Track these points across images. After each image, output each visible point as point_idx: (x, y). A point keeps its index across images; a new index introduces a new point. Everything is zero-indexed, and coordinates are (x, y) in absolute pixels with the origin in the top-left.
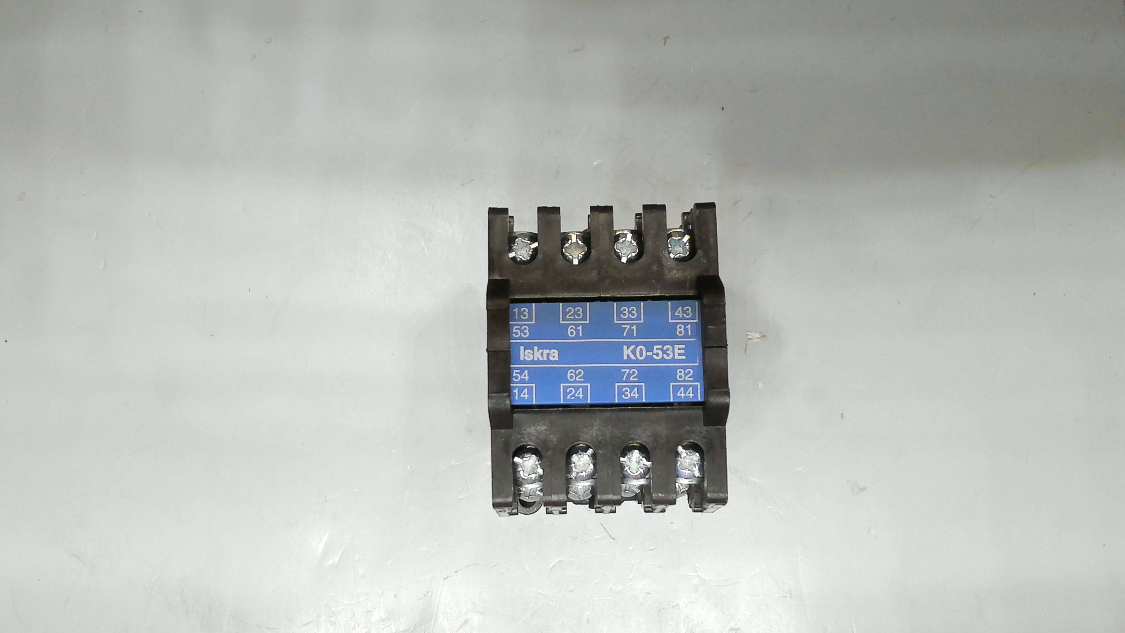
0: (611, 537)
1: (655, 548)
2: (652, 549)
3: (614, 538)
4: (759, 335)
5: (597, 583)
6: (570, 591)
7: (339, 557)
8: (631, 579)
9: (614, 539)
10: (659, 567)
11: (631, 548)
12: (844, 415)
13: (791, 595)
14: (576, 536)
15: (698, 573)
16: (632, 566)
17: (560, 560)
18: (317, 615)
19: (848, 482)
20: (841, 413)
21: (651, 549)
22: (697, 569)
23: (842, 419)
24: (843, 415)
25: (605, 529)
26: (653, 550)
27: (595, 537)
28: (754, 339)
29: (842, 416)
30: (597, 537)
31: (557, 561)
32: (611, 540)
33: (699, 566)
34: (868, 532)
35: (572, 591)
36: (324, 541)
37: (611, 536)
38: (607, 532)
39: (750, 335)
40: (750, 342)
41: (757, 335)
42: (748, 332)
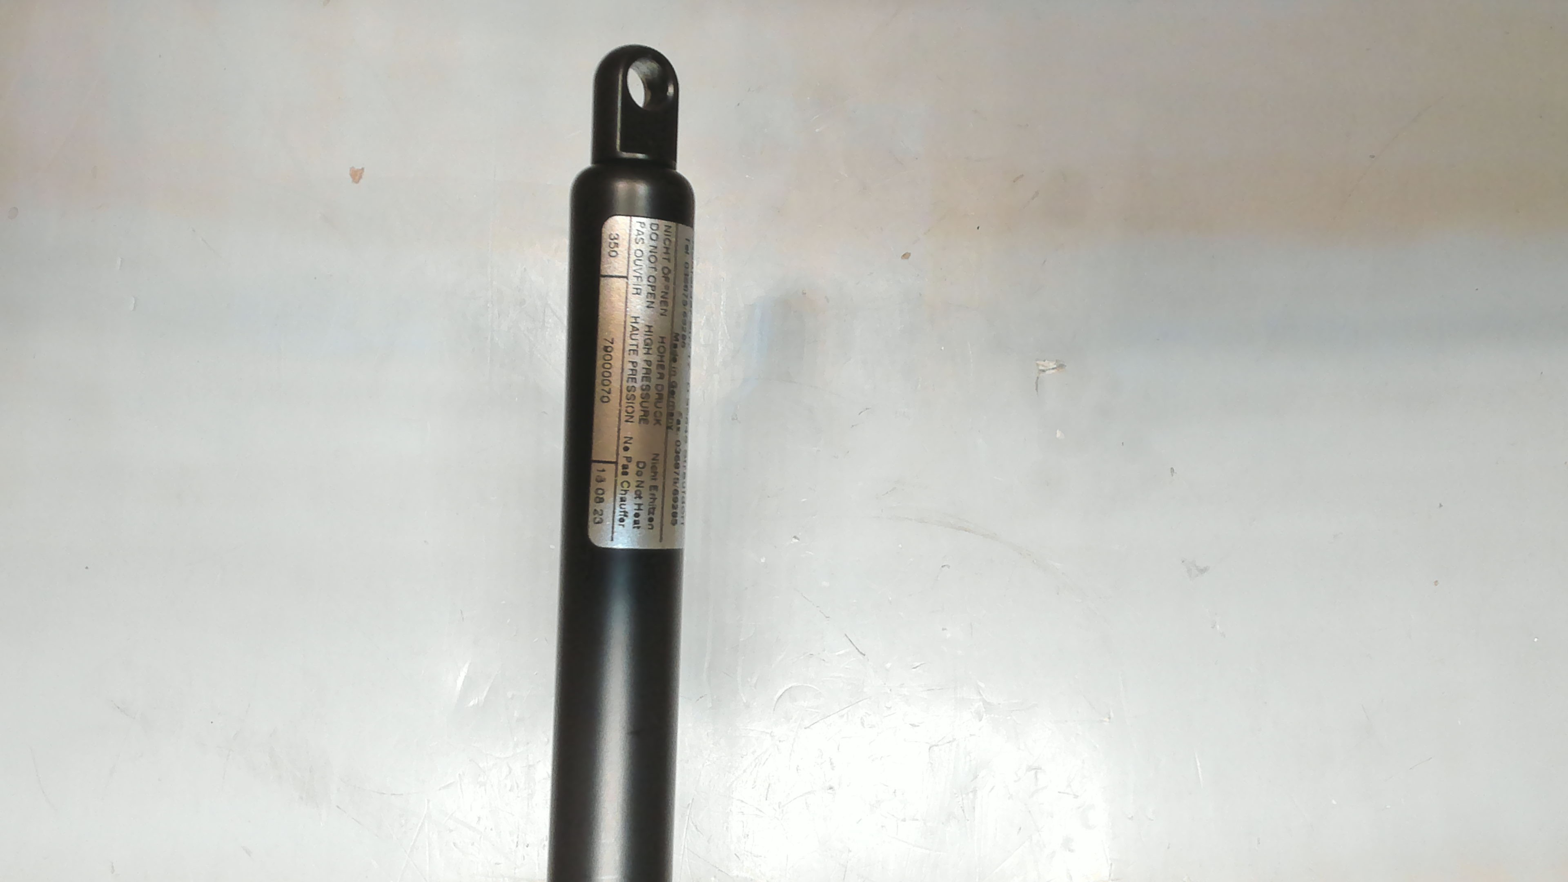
0: (861, 653)
1: (922, 664)
2: (918, 666)
3: (863, 653)
4: (1055, 364)
5: (843, 716)
6: (805, 728)
7: (485, 694)
8: (889, 708)
9: (864, 655)
10: (928, 690)
11: (888, 665)
12: (1175, 471)
13: (1109, 718)
14: (811, 653)
15: (982, 695)
16: (891, 690)
17: (790, 686)
18: (459, 774)
19: (1183, 562)
20: (1171, 467)
21: (915, 666)
22: (981, 691)
23: (1172, 475)
24: (1173, 470)
25: (851, 642)
26: (917, 668)
27: (837, 654)
28: (1047, 370)
29: (1171, 472)
30: (841, 653)
31: (785, 688)
32: (861, 657)
33: (982, 685)
34: (1212, 628)
35: (808, 727)
36: (463, 674)
37: (860, 650)
38: (854, 645)
39: (1042, 364)
40: (1042, 374)
41: (1052, 365)
42: (1037, 360)
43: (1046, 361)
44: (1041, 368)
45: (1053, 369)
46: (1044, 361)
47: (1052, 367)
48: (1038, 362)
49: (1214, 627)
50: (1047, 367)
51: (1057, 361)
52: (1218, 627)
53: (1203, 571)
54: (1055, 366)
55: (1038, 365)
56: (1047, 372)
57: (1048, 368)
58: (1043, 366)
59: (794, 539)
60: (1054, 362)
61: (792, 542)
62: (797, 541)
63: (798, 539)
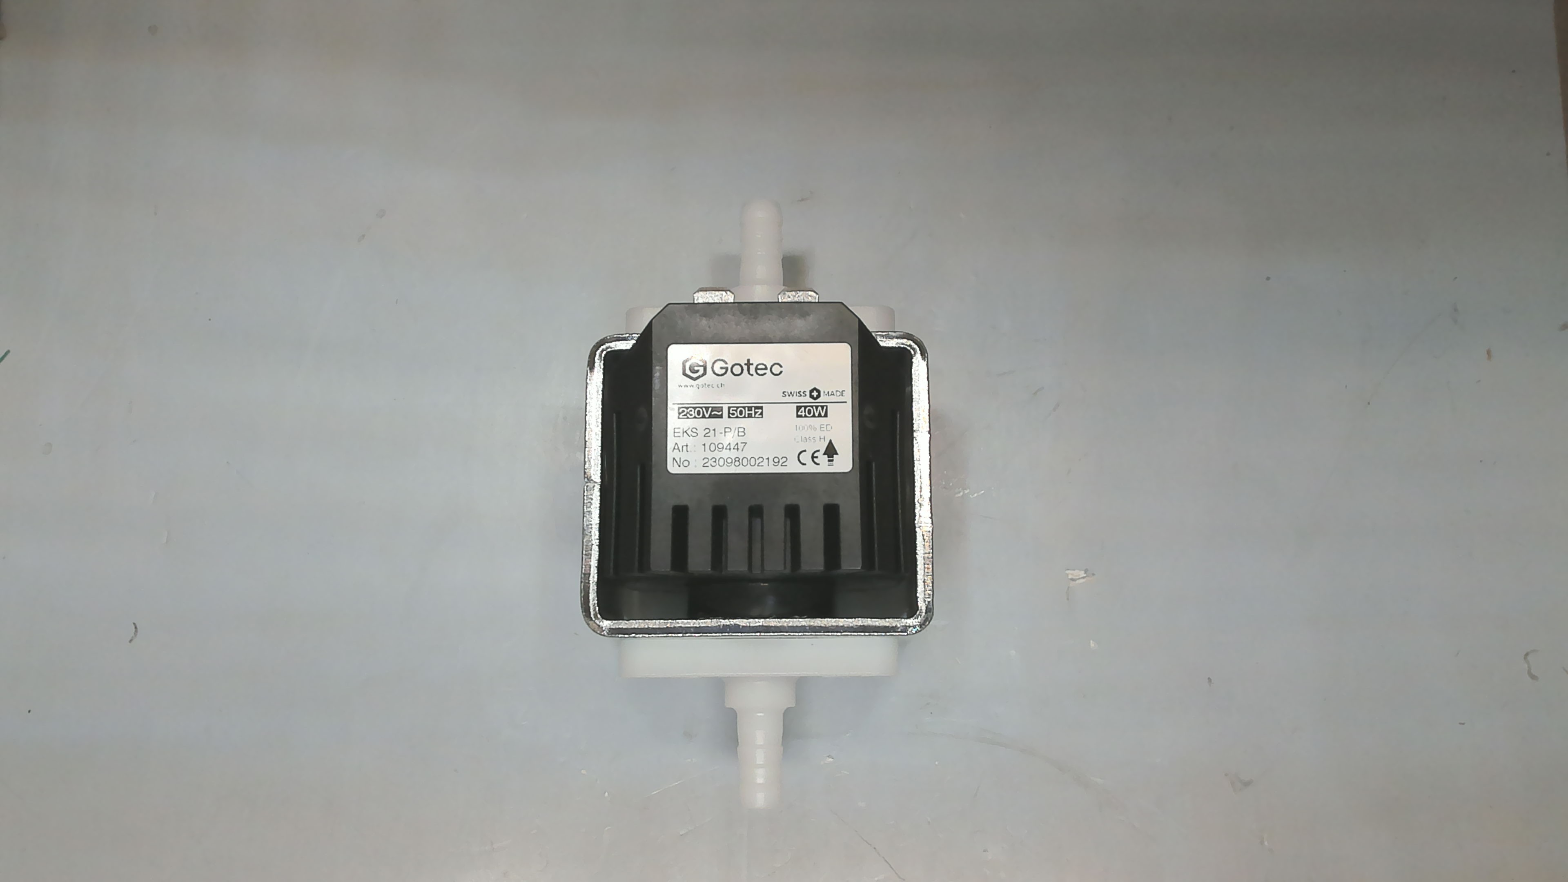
0: (901, 878)
3: (903, 877)
4: (1085, 573)
9: (904, 880)
12: (1213, 681)
19: (1226, 775)
20: (1208, 677)
23: (1210, 685)
24: (1211, 680)
25: (890, 866)
27: (876, 879)
29: (1209, 682)
30: (880, 878)
34: (1260, 844)
37: (899, 875)
38: (894, 871)
39: (1071, 574)
40: (1072, 584)
41: (1082, 574)
42: (1068, 570)
43: (1076, 571)
44: (1070, 577)
45: (1083, 578)
46: (1074, 570)
47: (1081, 577)
48: (1067, 572)
49: (1262, 843)
50: (1076, 576)
51: (1086, 571)
52: (1266, 843)
53: (1247, 784)
54: (1085, 575)
55: (1067, 575)
56: (1078, 582)
57: (1078, 578)
58: (1072, 574)
59: (828, 758)
60: (1083, 572)
61: (826, 762)
62: (831, 760)
63: (833, 758)
